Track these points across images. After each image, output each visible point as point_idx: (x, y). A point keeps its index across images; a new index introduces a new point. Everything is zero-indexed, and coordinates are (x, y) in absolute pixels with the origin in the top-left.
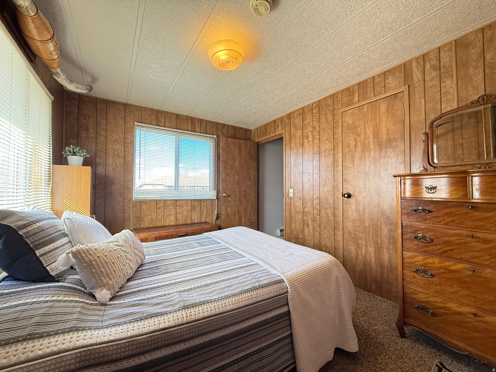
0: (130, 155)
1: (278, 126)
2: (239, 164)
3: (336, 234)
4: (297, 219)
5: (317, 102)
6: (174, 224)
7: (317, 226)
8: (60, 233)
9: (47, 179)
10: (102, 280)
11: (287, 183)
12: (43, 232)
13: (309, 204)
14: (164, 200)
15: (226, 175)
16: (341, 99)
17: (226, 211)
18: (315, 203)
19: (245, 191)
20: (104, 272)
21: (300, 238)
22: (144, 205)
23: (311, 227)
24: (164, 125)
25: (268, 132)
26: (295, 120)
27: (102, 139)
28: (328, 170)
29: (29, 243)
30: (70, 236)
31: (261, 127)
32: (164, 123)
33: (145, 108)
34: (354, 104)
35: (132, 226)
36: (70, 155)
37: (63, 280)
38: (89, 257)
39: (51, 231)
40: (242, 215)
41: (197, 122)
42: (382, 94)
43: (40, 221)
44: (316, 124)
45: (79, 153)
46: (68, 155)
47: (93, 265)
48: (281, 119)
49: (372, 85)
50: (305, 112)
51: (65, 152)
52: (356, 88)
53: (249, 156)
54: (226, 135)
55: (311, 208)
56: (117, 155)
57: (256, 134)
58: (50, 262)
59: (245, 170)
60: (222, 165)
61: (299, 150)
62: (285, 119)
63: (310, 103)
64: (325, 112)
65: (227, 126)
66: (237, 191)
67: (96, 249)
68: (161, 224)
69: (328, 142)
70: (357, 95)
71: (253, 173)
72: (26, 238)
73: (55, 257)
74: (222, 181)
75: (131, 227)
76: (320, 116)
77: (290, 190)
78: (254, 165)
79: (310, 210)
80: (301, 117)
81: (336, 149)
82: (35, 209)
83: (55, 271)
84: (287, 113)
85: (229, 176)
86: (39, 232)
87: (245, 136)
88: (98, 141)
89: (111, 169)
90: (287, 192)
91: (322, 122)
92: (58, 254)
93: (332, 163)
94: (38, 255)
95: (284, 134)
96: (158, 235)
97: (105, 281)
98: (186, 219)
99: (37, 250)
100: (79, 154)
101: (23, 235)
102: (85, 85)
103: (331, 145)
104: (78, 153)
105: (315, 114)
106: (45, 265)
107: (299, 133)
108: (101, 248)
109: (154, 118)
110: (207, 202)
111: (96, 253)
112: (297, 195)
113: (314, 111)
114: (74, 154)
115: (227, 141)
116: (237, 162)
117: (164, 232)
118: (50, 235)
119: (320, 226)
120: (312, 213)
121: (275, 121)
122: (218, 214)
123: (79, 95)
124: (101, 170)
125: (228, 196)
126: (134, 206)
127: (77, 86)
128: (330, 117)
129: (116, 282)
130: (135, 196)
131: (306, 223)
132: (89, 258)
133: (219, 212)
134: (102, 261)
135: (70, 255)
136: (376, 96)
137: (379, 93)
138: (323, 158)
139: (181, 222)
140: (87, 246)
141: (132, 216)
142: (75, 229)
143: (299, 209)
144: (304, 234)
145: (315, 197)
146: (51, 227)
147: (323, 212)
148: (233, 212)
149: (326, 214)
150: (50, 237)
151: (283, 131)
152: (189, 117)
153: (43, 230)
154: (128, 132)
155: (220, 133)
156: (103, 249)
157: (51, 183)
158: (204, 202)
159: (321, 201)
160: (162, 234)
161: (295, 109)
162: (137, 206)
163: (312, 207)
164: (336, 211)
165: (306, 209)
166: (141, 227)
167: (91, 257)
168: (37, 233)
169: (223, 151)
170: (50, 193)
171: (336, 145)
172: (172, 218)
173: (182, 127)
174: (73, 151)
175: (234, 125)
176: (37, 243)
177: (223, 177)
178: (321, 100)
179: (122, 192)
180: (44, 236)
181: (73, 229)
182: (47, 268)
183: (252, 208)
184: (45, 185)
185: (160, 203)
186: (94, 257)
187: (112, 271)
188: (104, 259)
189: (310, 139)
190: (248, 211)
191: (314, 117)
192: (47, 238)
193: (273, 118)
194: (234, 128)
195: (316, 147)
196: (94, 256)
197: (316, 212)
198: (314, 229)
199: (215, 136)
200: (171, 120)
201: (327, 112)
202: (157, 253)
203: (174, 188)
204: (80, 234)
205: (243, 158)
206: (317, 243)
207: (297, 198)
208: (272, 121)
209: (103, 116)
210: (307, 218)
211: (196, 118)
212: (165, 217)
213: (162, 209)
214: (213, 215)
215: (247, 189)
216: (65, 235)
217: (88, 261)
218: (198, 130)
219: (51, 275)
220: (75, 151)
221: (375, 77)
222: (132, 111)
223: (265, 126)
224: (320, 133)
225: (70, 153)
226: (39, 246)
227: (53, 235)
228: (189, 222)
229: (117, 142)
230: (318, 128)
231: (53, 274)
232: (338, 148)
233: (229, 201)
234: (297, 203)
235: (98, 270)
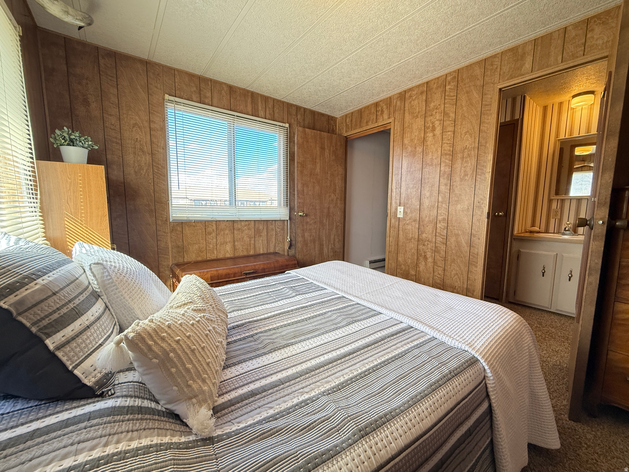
0: (161, 150)
1: (382, 111)
2: (320, 169)
3: (472, 271)
4: (408, 249)
5: (455, 72)
6: (232, 256)
7: (440, 259)
8: (88, 294)
9: (31, 185)
10: (189, 386)
11: (394, 198)
12: (54, 297)
13: (429, 228)
14: (216, 221)
15: (303, 185)
16: (499, 67)
17: (303, 236)
18: (440, 227)
19: (329, 208)
20: (192, 370)
21: (412, 275)
22: (187, 228)
23: (430, 260)
24: (211, 103)
25: (365, 121)
26: (412, 102)
27: (113, 120)
28: (466, 180)
29: (28, 324)
30: (104, 297)
31: (352, 113)
32: (210, 99)
33: (180, 72)
34: (523, 75)
35: (171, 259)
36: (66, 144)
37: (110, 390)
38: (162, 345)
39: (71, 292)
40: (324, 242)
41: (260, 100)
42: (577, 57)
43: (45, 274)
44: (450, 110)
45: (81, 142)
46: (61, 145)
47: (170, 360)
48: (389, 101)
49: (560, 42)
50: (432, 88)
51: (55, 139)
52: (530, 47)
53: (334, 157)
54: (302, 124)
55: (432, 233)
56: (141, 149)
57: (344, 124)
58: (79, 358)
59: (329, 177)
60: (297, 170)
61: (417, 149)
62: (395, 101)
63: (442, 74)
64: (467, 89)
65: (302, 110)
66: (317, 208)
67: (169, 327)
68: (213, 257)
69: (469, 137)
70: (529, 59)
71: (339, 182)
72: (19, 314)
73: (87, 346)
74: (298, 194)
75: (171, 261)
76: (459, 96)
77: (399, 207)
78: (341, 170)
79: (430, 236)
80: (424, 98)
81: (483, 147)
82: (21, 243)
83: (93, 374)
84: (399, 91)
85: (308, 186)
86: (46, 299)
87: (327, 126)
88: (107, 124)
89: (132, 172)
90: (393, 210)
91: (461, 105)
92: (92, 338)
93: (474, 168)
94: (51, 347)
95: (392, 124)
96: (215, 273)
97: (195, 386)
98: (247, 249)
99: (47, 338)
100: (81, 144)
101: (12, 309)
102: (81, 11)
103: (474, 142)
104: (78, 142)
105: (450, 92)
106: (70, 368)
107: (420, 122)
108: (176, 322)
109: (195, 89)
110: (276, 224)
111: (172, 335)
112: (410, 215)
113: (447, 87)
114: (72, 143)
115: (304, 132)
116: (318, 166)
117: (224, 269)
118: (70, 301)
119: (445, 259)
120: (434, 240)
121: (377, 104)
122: (291, 240)
123: (65, 38)
124: (116, 172)
125: (306, 215)
126: (173, 230)
127: (66, 10)
128: (476, 95)
129: (213, 384)
130: (174, 215)
131: (423, 254)
132: (162, 347)
133: (293, 239)
134: (186, 350)
135: (124, 345)
136: (565, 61)
137: (573, 55)
138: (459, 161)
139: (240, 253)
140: (152, 322)
141: (170, 246)
142: (112, 283)
143: (412, 234)
144: (418, 269)
145: (440, 218)
146: (68, 285)
147: (452, 240)
148: (312, 238)
149: (457, 242)
150: (71, 305)
151: (390, 120)
152: (248, 91)
153: (54, 294)
154: (154, 111)
155: (293, 121)
156: (181, 325)
157: (39, 192)
158: (272, 224)
159: (450, 225)
160: (220, 272)
161: (414, 85)
162: (176, 230)
163: (434, 232)
164: (475, 238)
165: (424, 235)
166: (185, 261)
167: (164, 345)
168: (42, 301)
169: (298, 148)
170: (38, 209)
171: (483, 142)
172: (228, 247)
173: (238, 108)
174: (69, 138)
175: (314, 109)
176: (45, 322)
177: (299, 187)
178: (463, 68)
179: (153, 208)
180: (58, 306)
181: (109, 284)
182: (76, 372)
183: (337, 232)
184: (29, 196)
185: (210, 226)
186: (170, 344)
187: (205, 366)
188: (188, 345)
189: (438, 131)
190: (332, 237)
191: (446, 97)
192: (64, 310)
193: (376, 99)
194: (313, 113)
195: (447, 144)
196: (169, 341)
197: (439, 239)
198: (435, 262)
199: (287, 125)
200: (221, 94)
201: (472, 88)
202: (236, 308)
203: (228, 203)
204: (124, 292)
205: (327, 160)
206: (439, 281)
207: (410, 219)
208: (372, 104)
209: (111, 80)
210: (424, 247)
211: (258, 94)
212: (218, 246)
213: (214, 234)
214: (284, 242)
215: (331, 206)
216: (96, 296)
217: (160, 353)
218: (262, 113)
219: (85, 385)
220: (72, 137)
221: (568, 29)
222: (158, 75)
223: (360, 112)
224: (456, 123)
225: (65, 141)
226: (50, 330)
227: (77, 301)
228: (252, 253)
229: (139, 127)
230: (452, 115)
231: (89, 381)
232: (485, 146)
233: (307, 223)
234: (409, 227)
235: (181, 368)
